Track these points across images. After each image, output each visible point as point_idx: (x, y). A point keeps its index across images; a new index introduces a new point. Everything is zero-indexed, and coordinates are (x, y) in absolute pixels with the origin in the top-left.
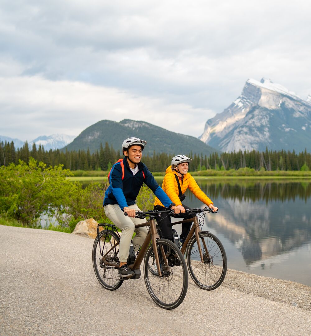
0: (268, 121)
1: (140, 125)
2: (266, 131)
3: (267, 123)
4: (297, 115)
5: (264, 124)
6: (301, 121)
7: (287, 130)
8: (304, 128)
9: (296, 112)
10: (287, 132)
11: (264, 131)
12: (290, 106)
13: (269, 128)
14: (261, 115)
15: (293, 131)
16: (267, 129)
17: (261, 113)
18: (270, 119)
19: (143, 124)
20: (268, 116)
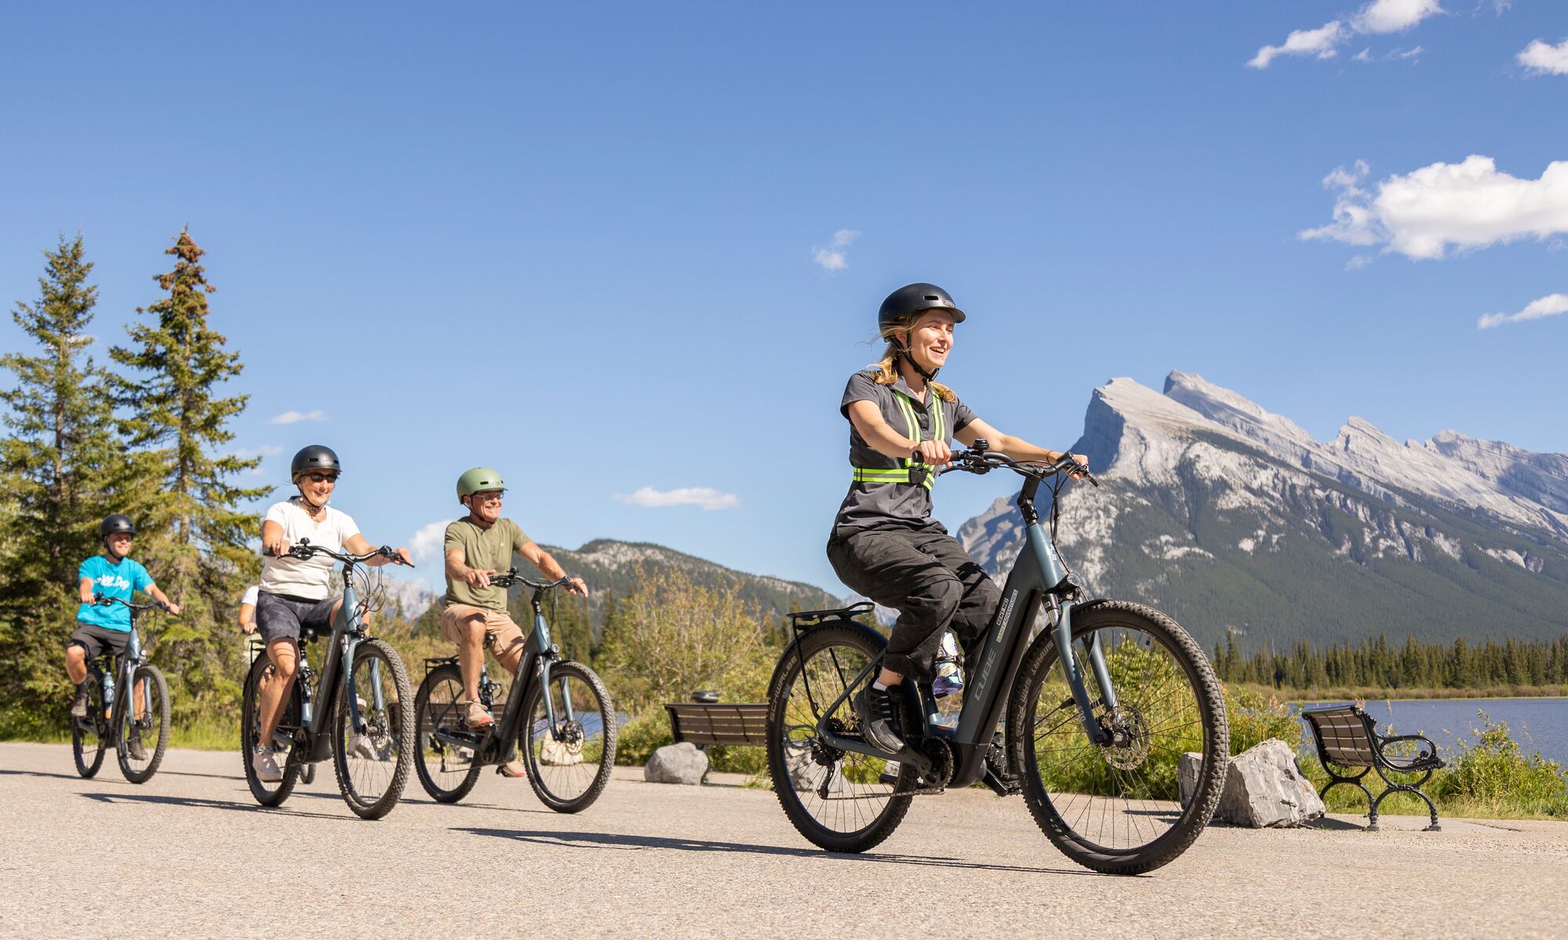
0: (1109, 527)
1: (638, 554)
2: (1091, 561)
3: (1103, 533)
4: (1232, 501)
5: (1092, 536)
6: (1244, 520)
7: (1177, 553)
8: (1247, 545)
9: (1231, 489)
10: (1172, 561)
11: (1084, 559)
12: (1216, 472)
13: (1105, 548)
14: (1088, 509)
15: (1200, 555)
16: (1096, 553)
17: (1091, 502)
18: (1119, 518)
19: (649, 552)
20: (1113, 509)
